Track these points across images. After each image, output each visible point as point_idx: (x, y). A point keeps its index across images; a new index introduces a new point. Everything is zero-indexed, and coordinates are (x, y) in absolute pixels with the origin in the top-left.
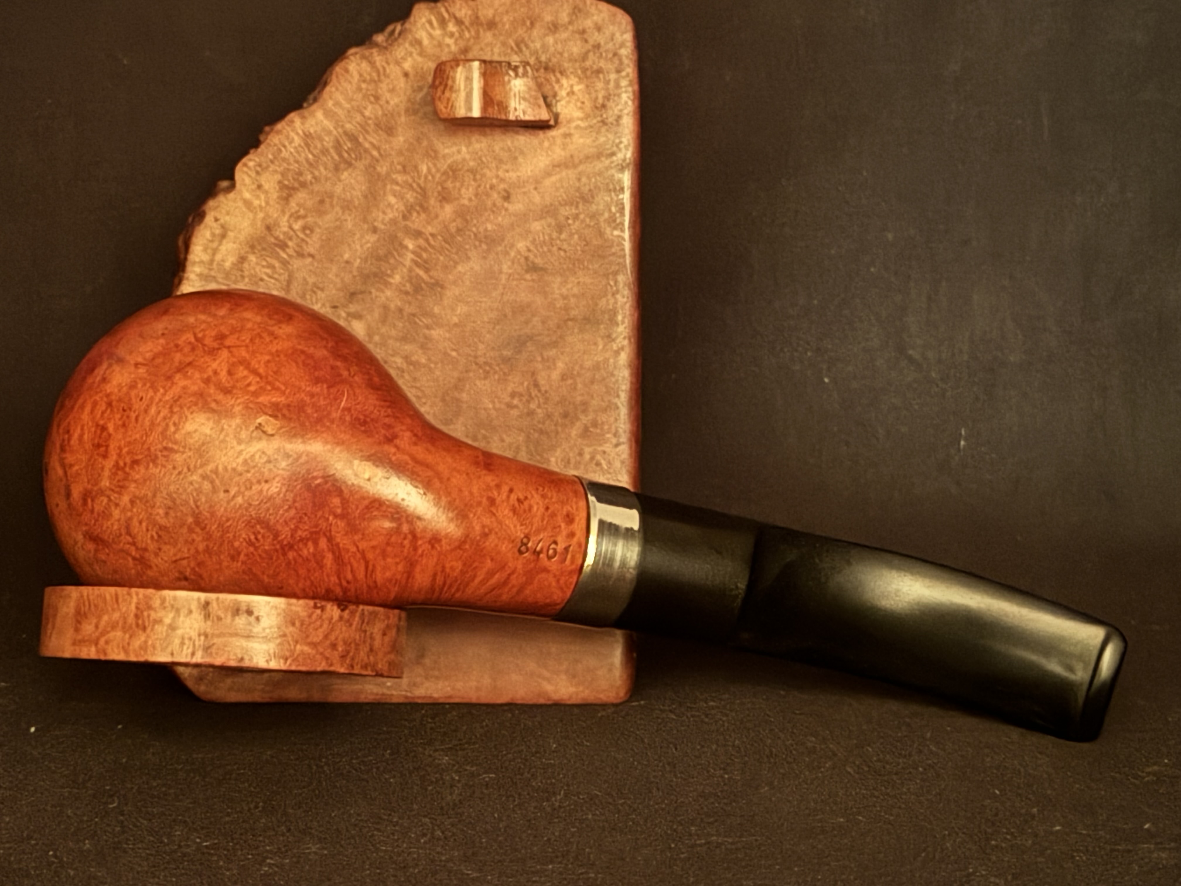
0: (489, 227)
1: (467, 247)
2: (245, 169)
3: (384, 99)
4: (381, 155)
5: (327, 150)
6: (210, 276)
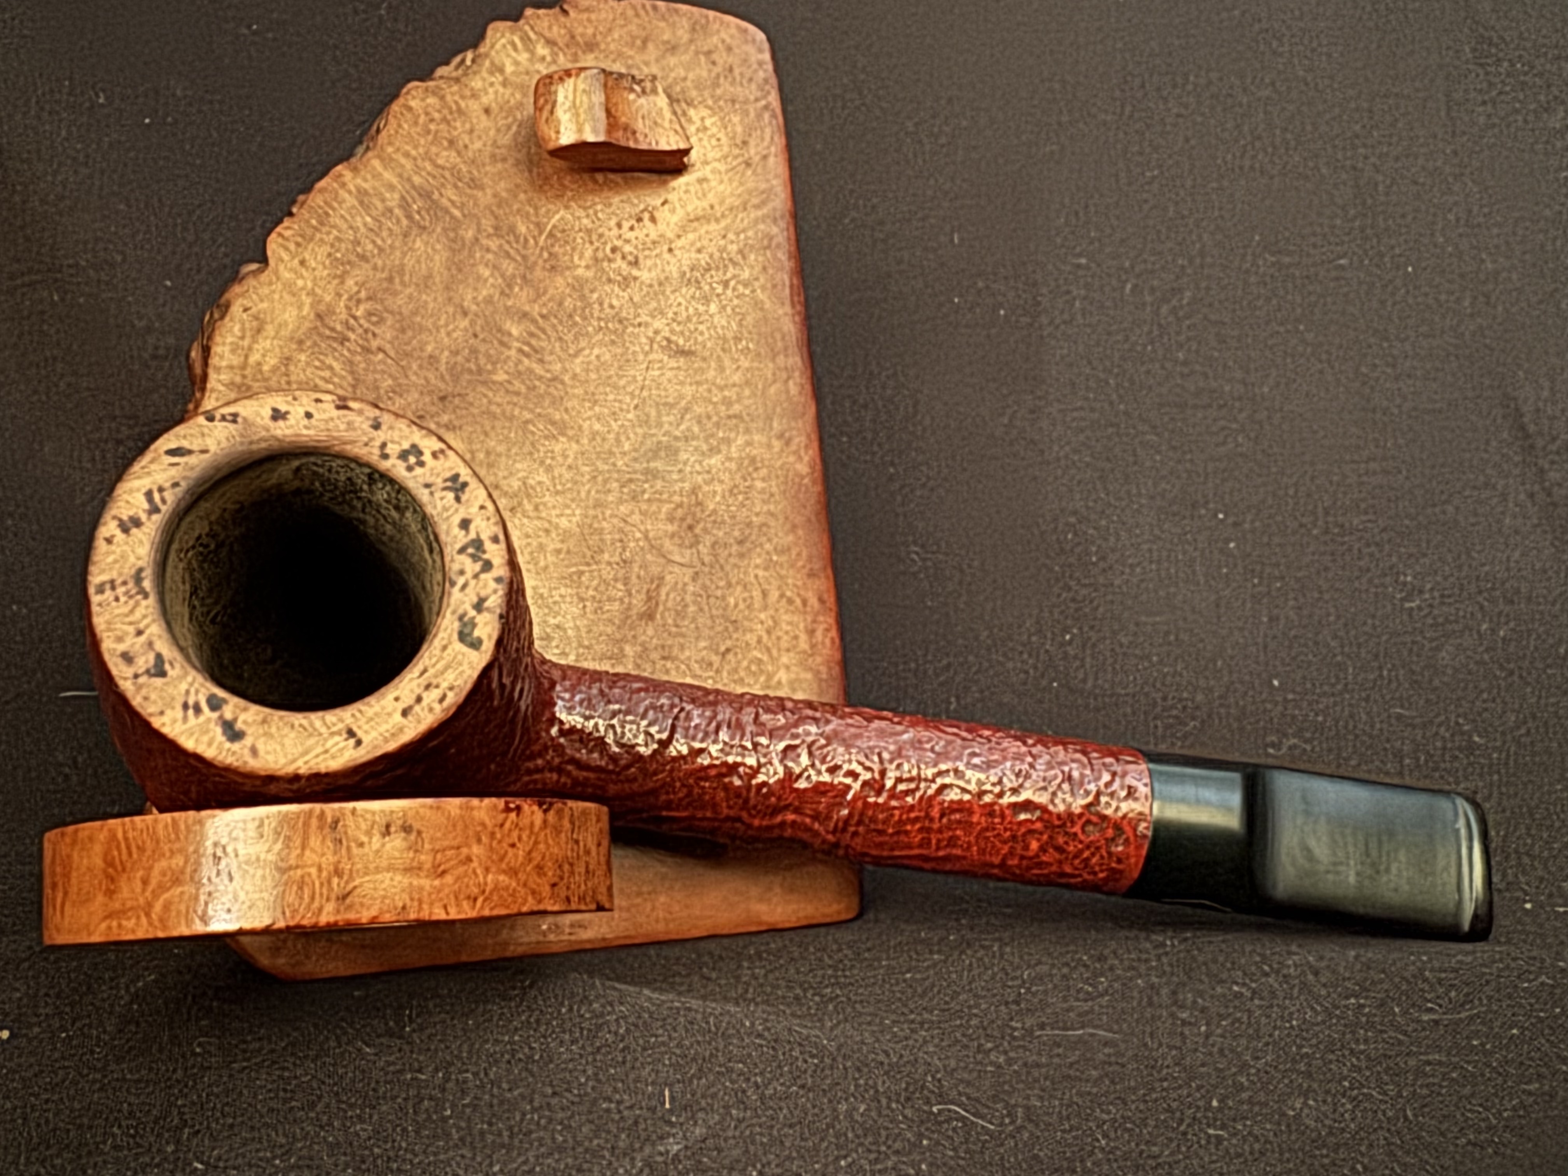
2: (280, 241)
3: (461, 143)
4: (464, 216)
5: (390, 211)
6: (243, 384)
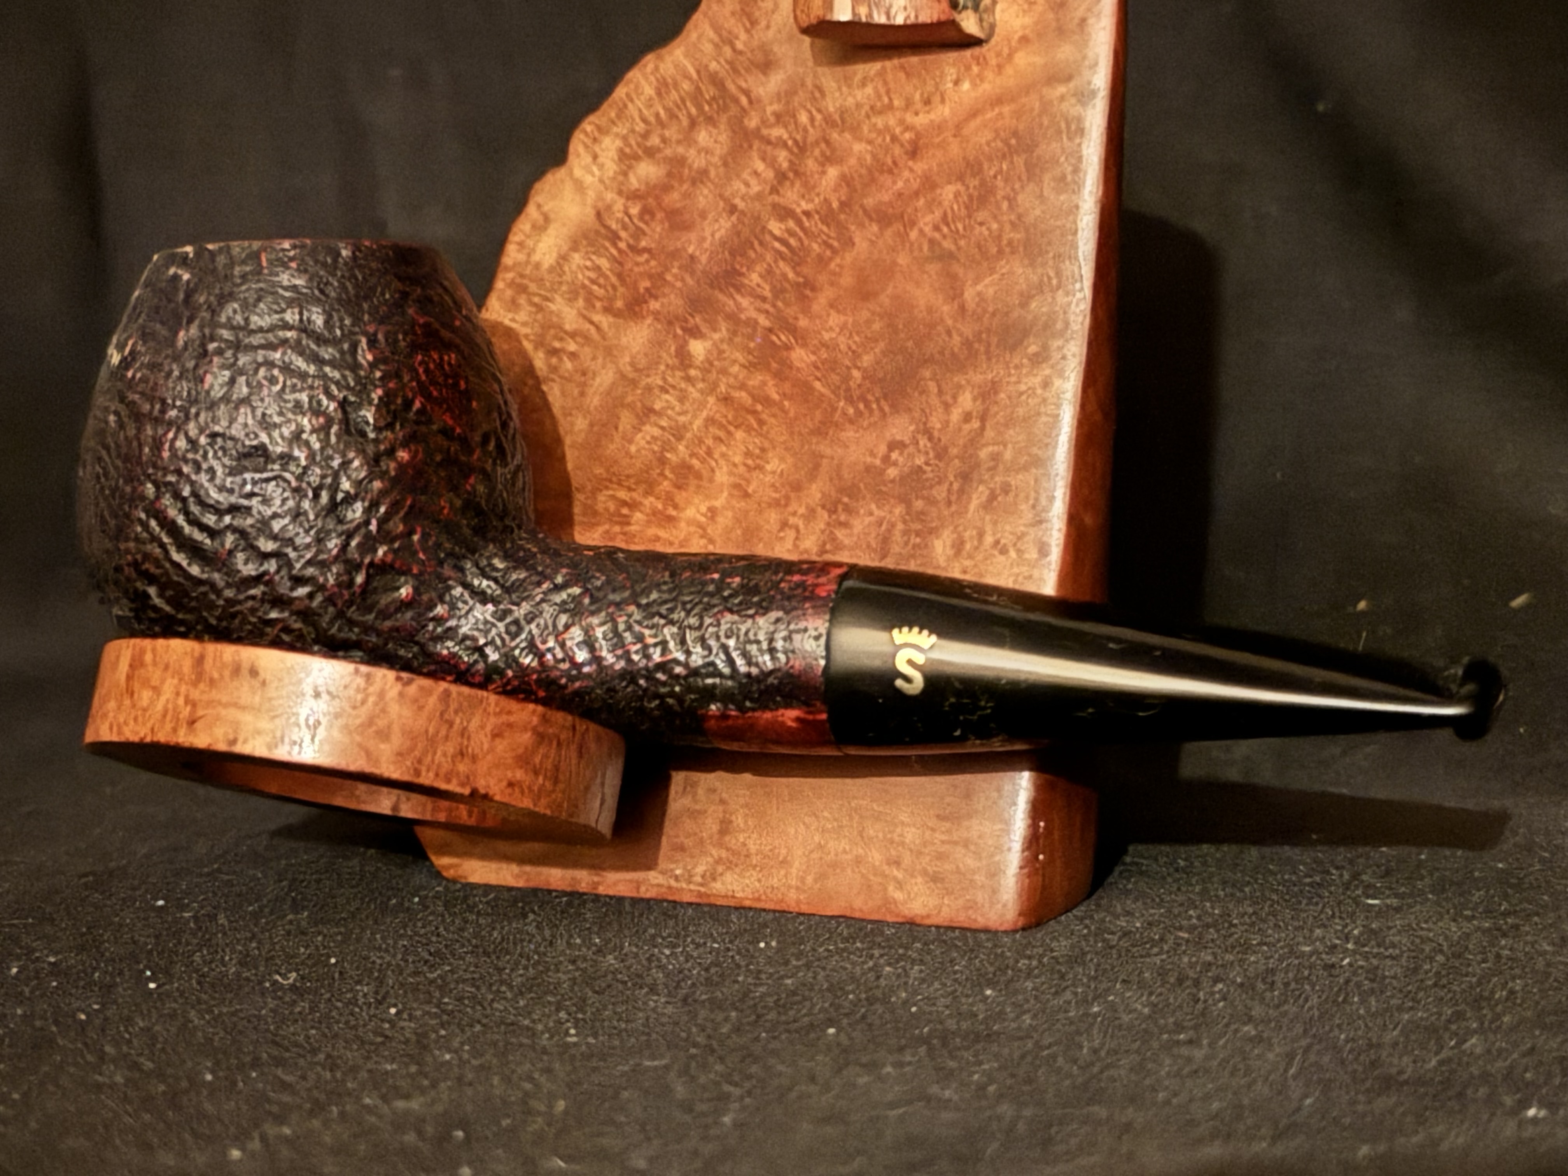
0: (886, 197)
1: (853, 228)
2: (582, 136)
4: (750, 102)
5: (683, 101)
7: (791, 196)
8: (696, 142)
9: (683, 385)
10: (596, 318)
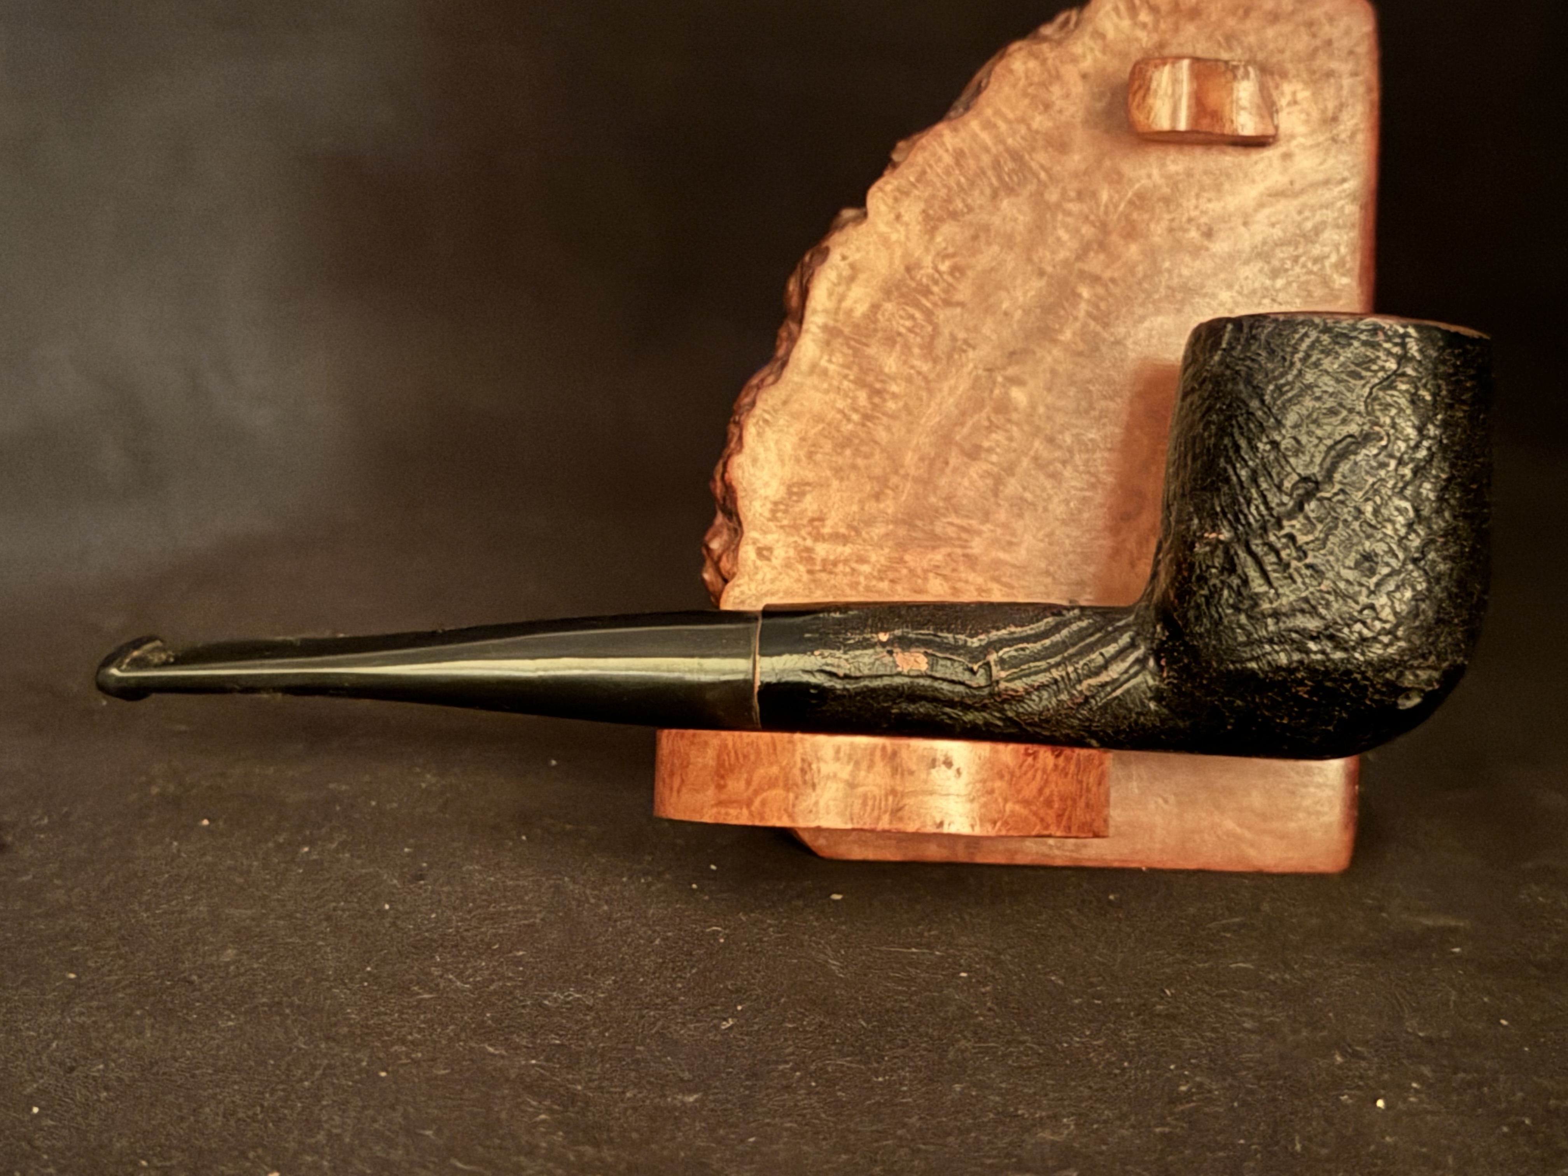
2: (880, 194)
3: (1056, 107)
4: (1051, 179)
5: (984, 173)
6: (834, 328)
7: (1095, 263)
8: (998, 209)
9: (1009, 426)
10: (917, 363)
